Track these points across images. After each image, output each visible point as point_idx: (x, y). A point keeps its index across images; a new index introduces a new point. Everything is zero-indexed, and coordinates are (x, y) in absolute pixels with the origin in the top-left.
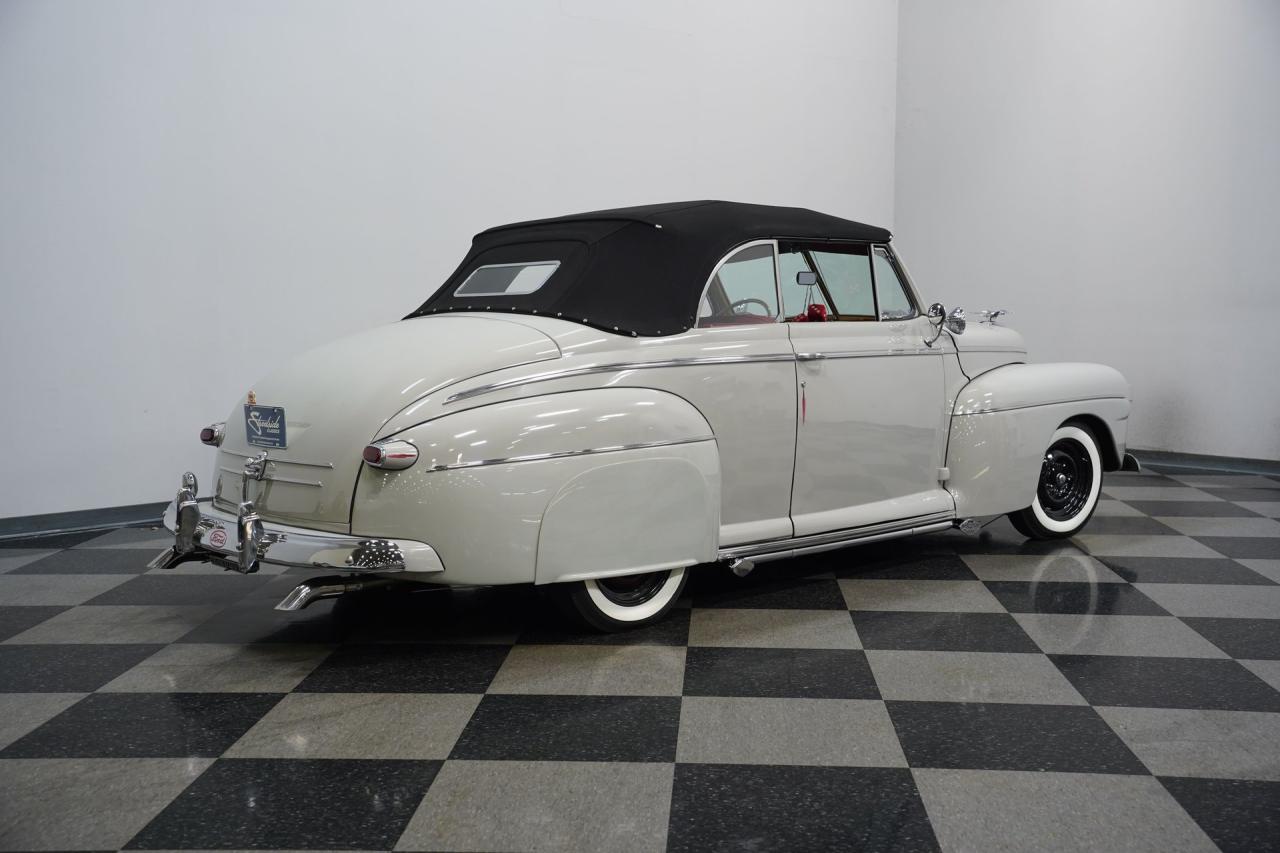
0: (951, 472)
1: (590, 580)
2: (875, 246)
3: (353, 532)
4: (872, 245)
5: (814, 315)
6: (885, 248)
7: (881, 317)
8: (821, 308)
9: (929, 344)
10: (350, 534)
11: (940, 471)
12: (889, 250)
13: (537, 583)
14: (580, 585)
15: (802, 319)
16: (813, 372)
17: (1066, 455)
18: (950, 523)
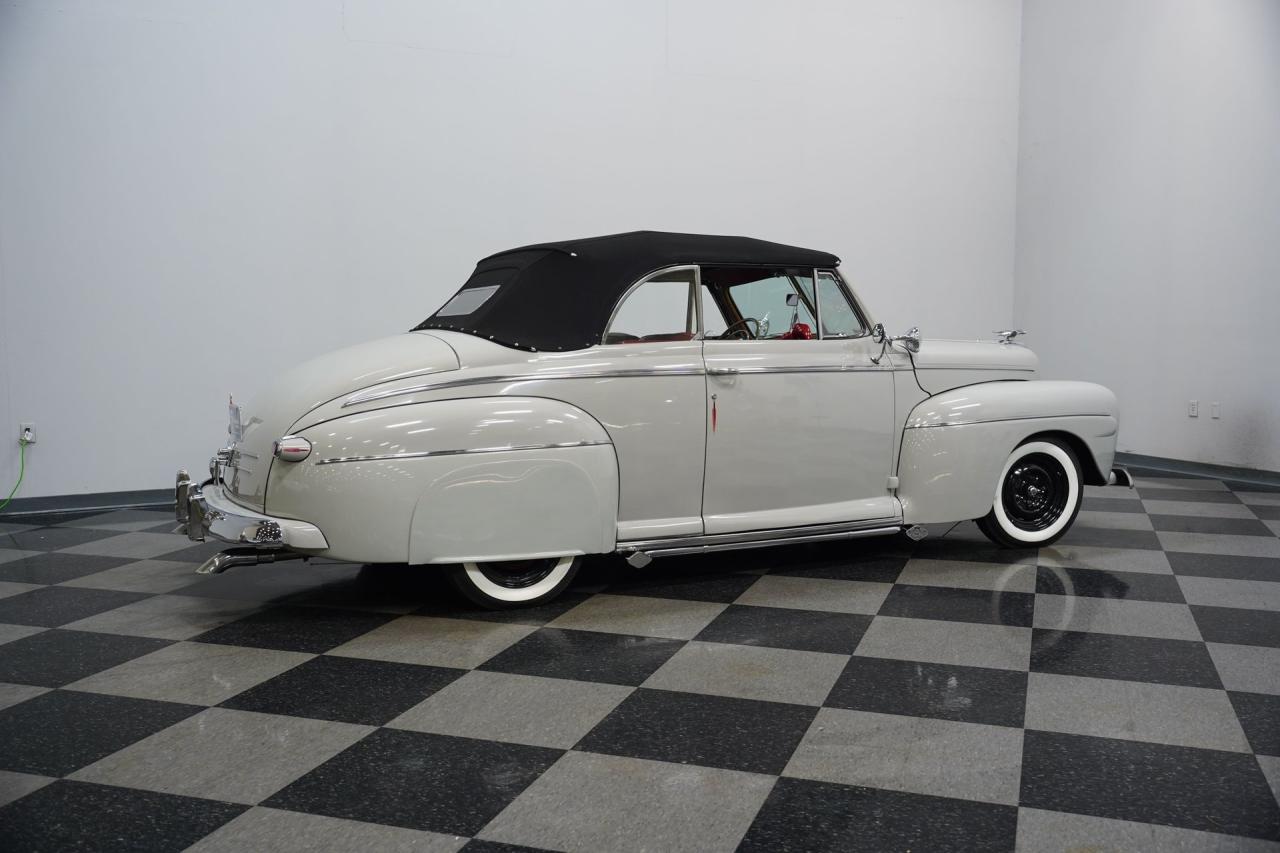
0: (900, 481)
1: (469, 563)
2: (818, 271)
3: (267, 512)
4: (815, 271)
5: (798, 333)
6: (831, 272)
7: (821, 336)
8: (805, 327)
9: (876, 362)
10: (264, 514)
11: (889, 480)
12: (837, 274)
13: (410, 563)
14: (459, 569)
15: (787, 337)
16: (725, 386)
17: (1040, 468)
18: (898, 529)
